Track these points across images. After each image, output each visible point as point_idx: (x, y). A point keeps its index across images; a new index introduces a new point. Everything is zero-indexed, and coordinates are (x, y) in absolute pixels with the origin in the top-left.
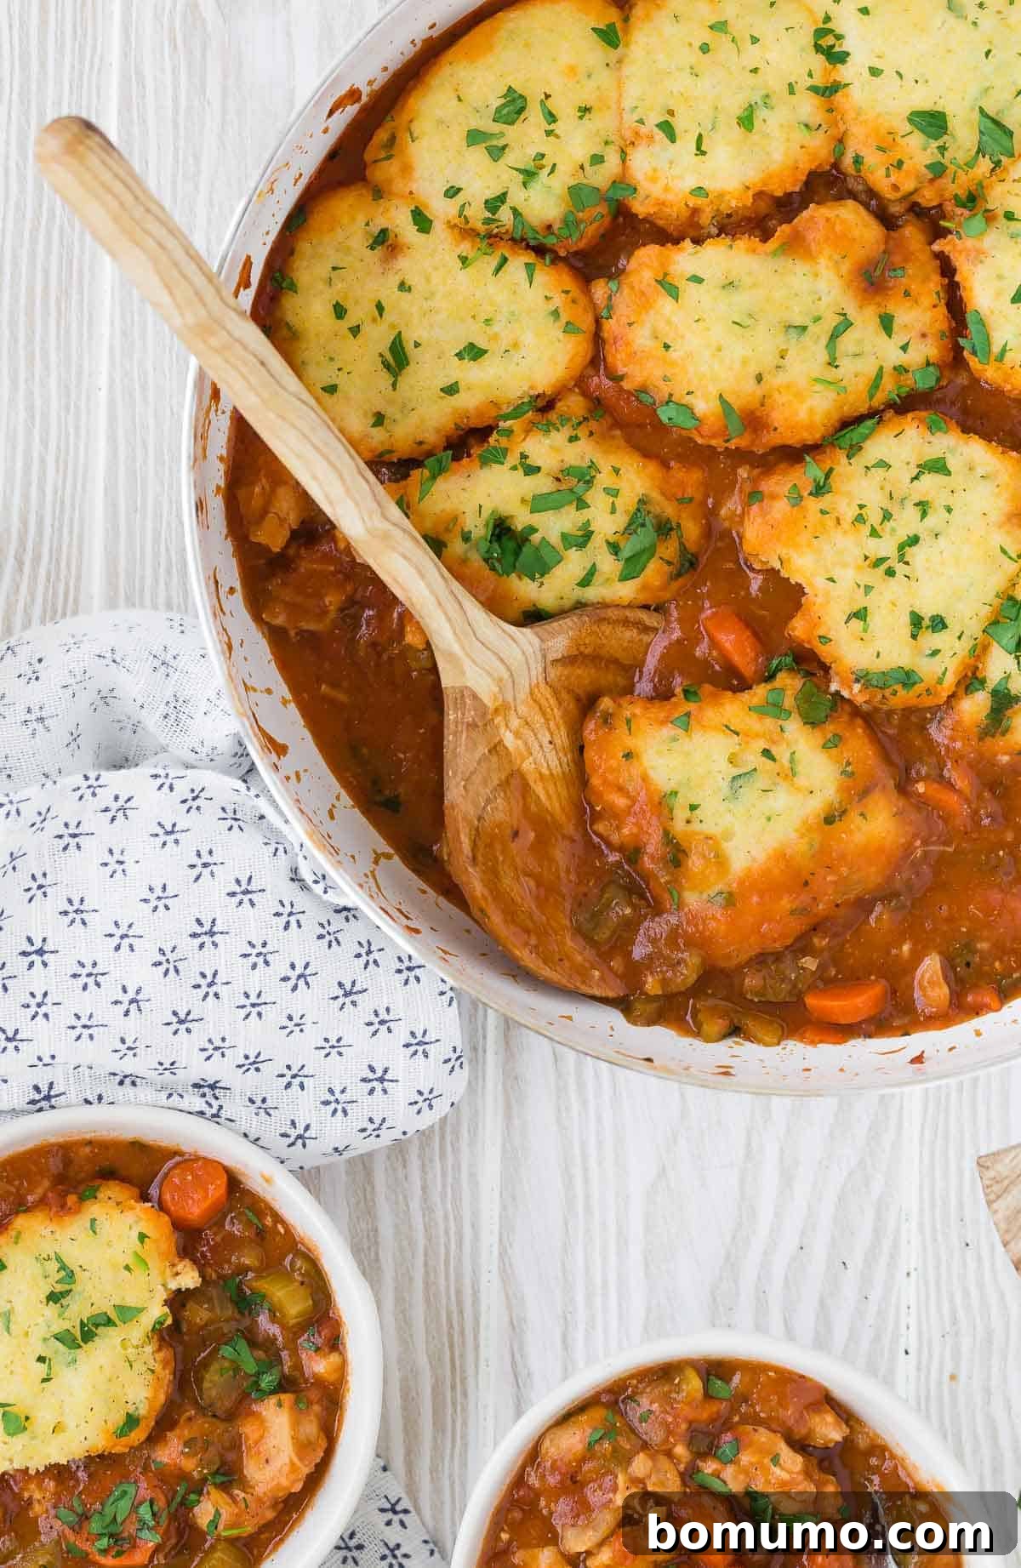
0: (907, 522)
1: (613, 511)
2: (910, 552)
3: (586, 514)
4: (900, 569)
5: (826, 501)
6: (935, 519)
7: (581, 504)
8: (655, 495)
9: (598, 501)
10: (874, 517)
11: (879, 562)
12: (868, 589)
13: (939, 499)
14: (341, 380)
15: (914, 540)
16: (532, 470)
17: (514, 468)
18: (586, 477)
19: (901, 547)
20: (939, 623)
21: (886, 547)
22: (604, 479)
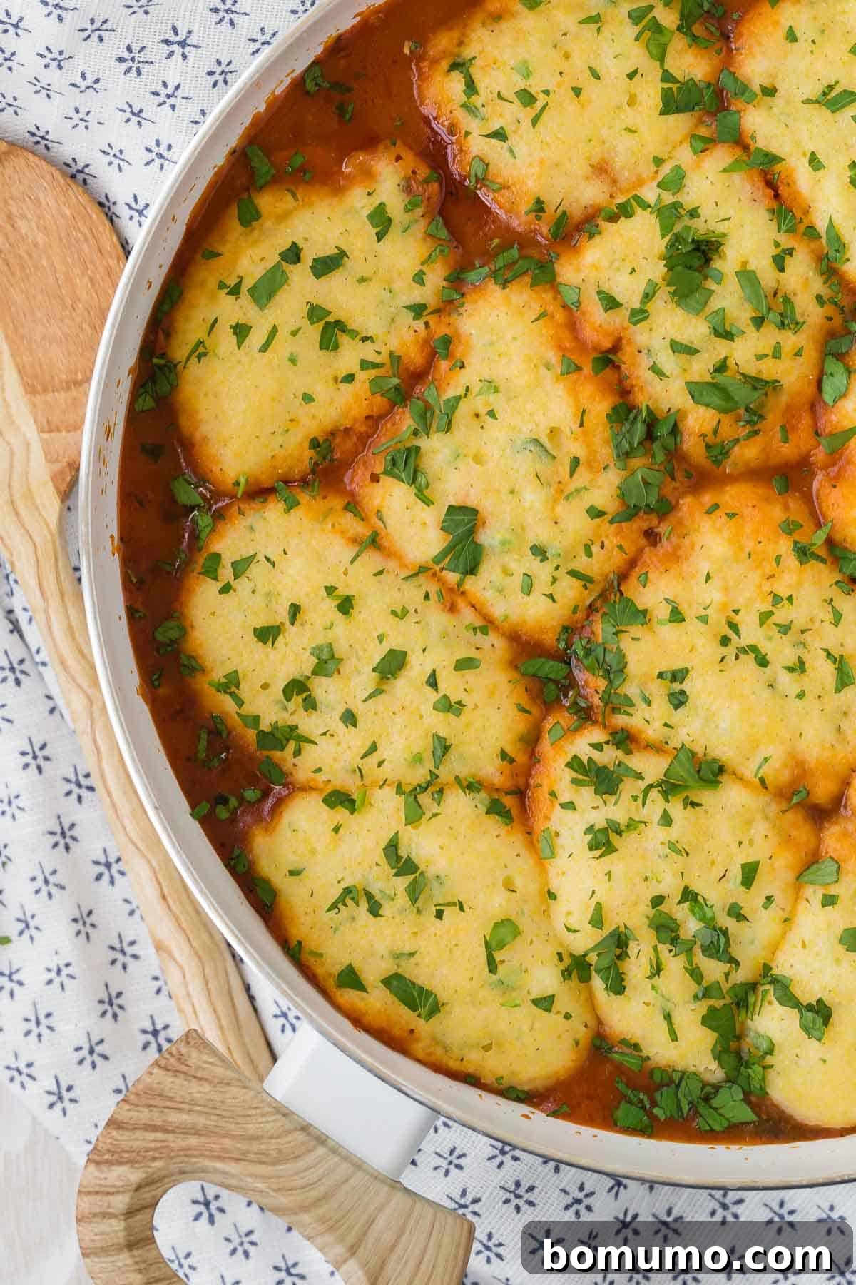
0: (781, 651)
1: (760, 357)
2: (749, 660)
3: (751, 329)
4: (730, 651)
5: (791, 561)
6: (787, 682)
7: (759, 322)
8: (784, 399)
9: (767, 338)
10: (782, 615)
11: (733, 626)
12: (704, 619)
13: (807, 682)
14: (803, 45)
15: (763, 662)
16: (779, 263)
17: (777, 245)
18: (787, 320)
19: (753, 649)
20: (679, 700)
21: (751, 633)
22: (790, 340)
